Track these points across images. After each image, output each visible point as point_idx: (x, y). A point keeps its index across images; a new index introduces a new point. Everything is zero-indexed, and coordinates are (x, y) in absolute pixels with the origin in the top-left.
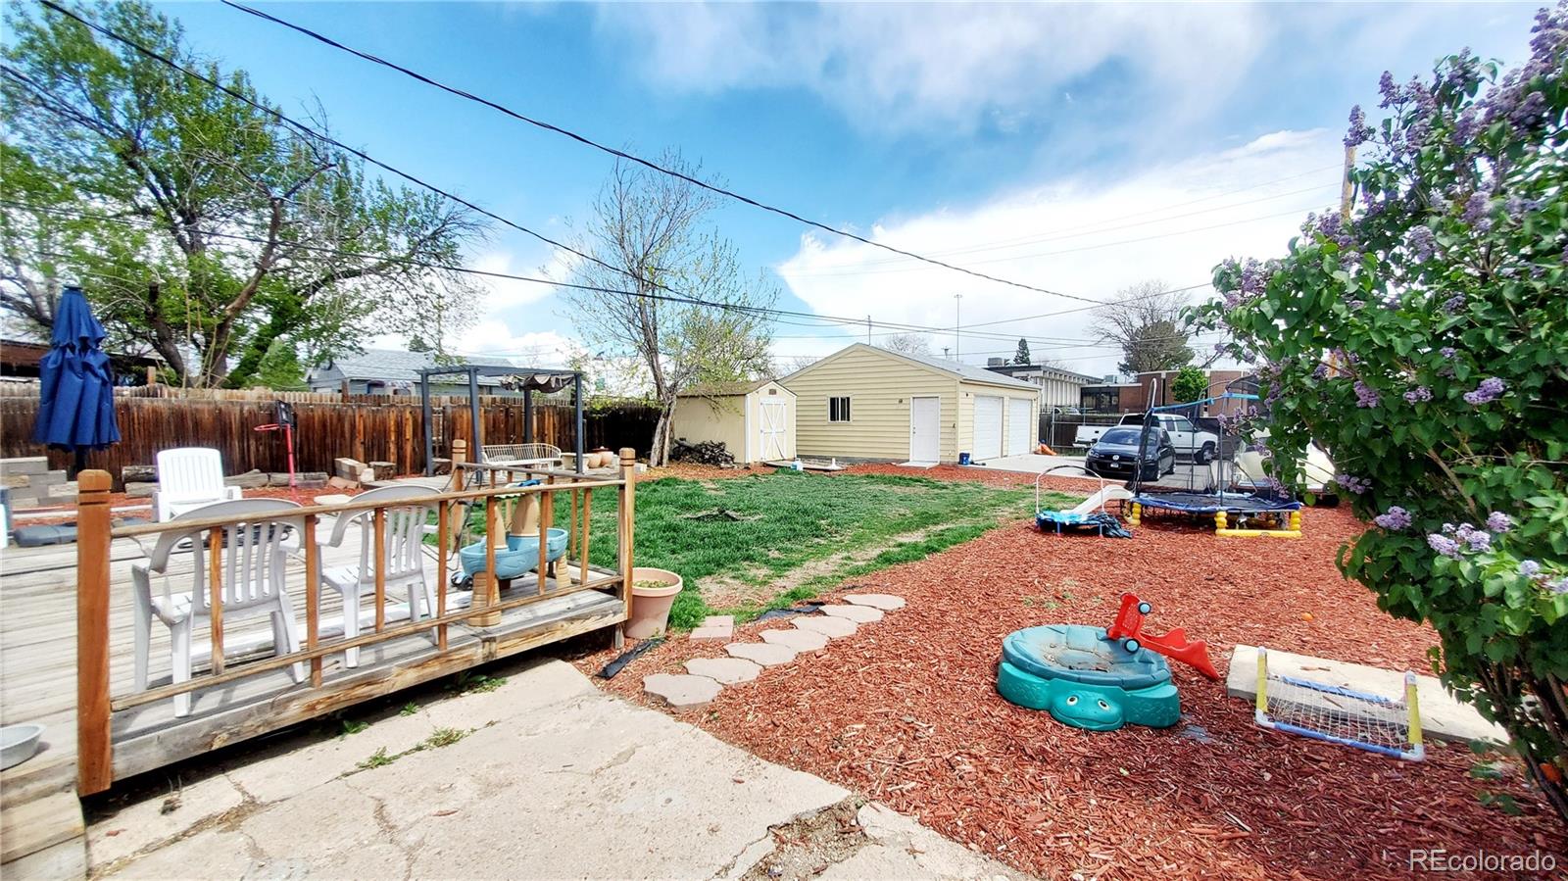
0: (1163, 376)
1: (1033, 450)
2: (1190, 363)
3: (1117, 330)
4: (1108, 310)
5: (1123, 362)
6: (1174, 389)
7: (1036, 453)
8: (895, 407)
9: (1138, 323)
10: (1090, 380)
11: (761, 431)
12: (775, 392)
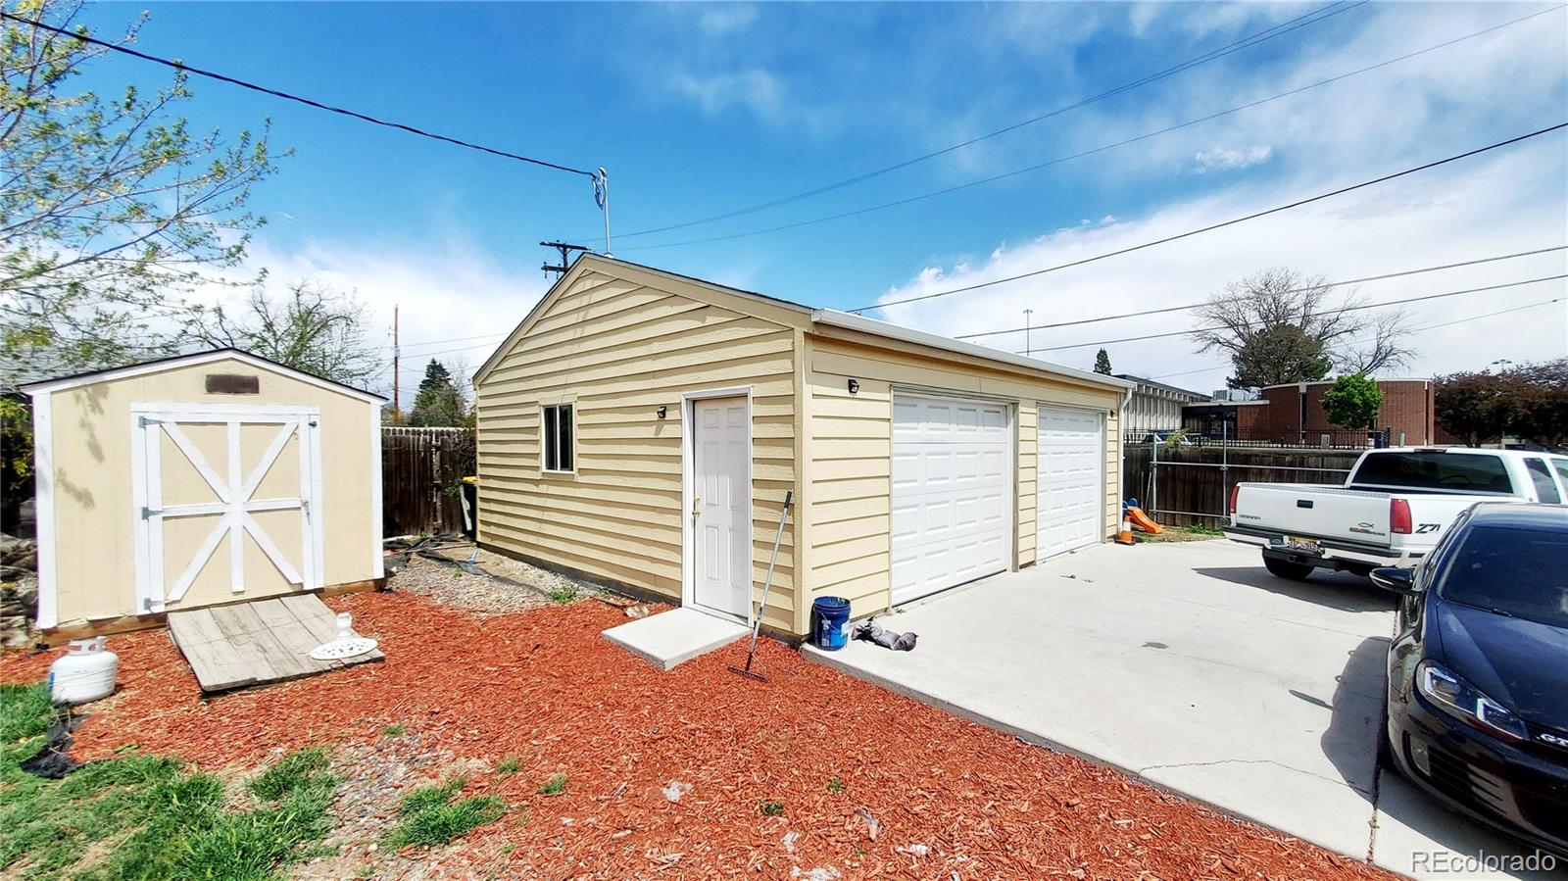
0: (1303, 390)
1: (1111, 532)
2: (1328, 375)
3: (1229, 334)
4: (1216, 310)
5: (1233, 377)
6: (1326, 406)
7: (1117, 539)
8: (649, 432)
9: (1257, 325)
10: (1194, 397)
11: (146, 513)
12: (246, 386)
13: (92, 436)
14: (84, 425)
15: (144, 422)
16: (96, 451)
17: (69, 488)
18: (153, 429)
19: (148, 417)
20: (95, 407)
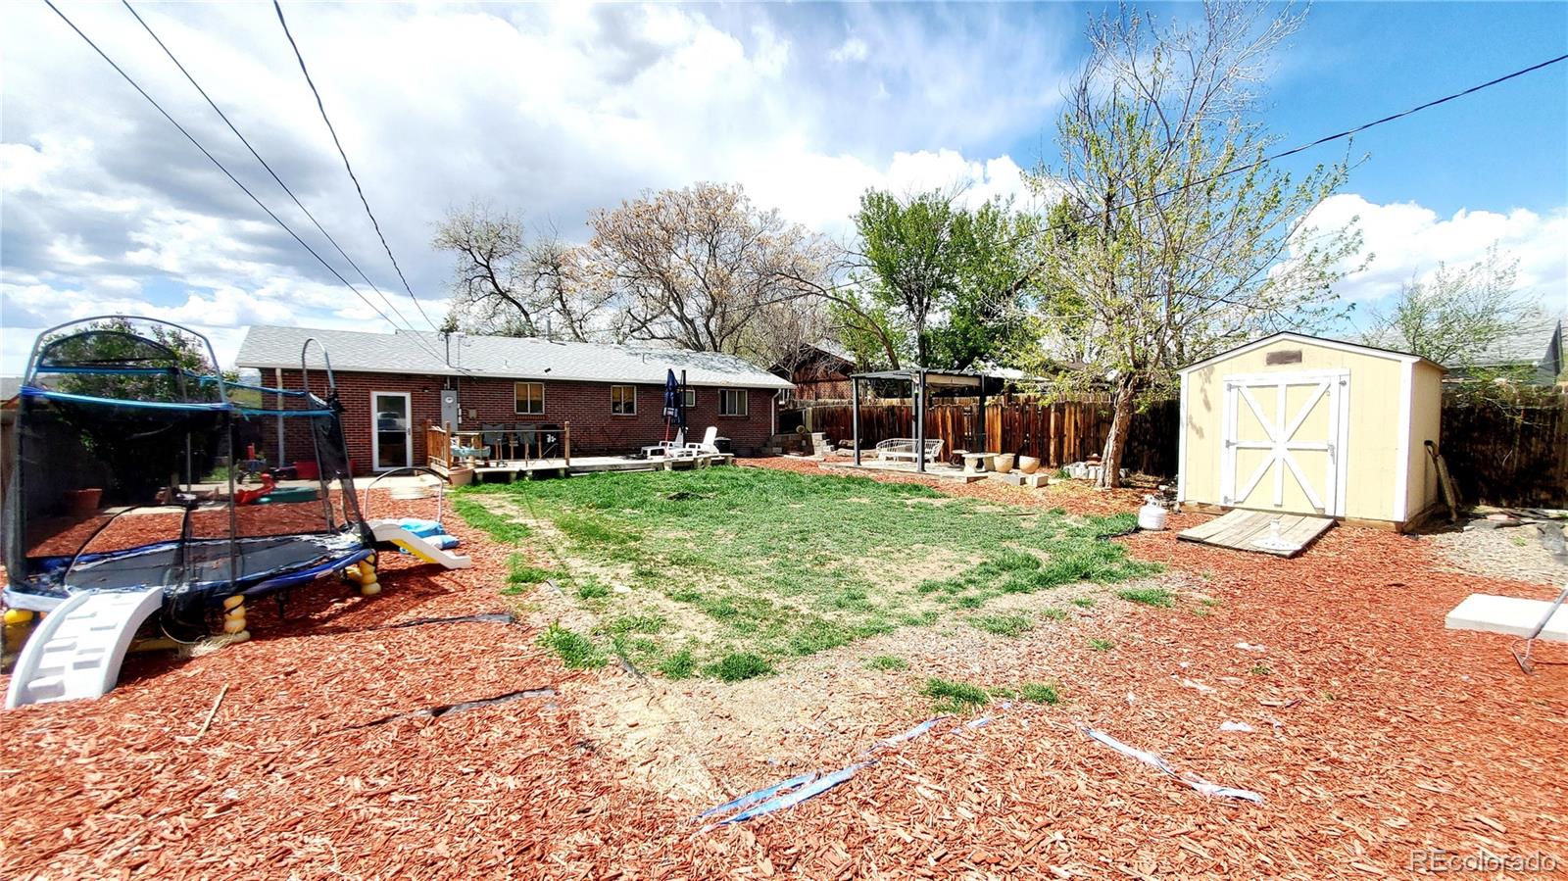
11: (1228, 444)
12: (1296, 357)
13: (1206, 396)
14: (1203, 390)
15: (1230, 387)
16: (1207, 405)
17: (1194, 426)
18: (1234, 391)
19: (1233, 384)
20: (1208, 380)
